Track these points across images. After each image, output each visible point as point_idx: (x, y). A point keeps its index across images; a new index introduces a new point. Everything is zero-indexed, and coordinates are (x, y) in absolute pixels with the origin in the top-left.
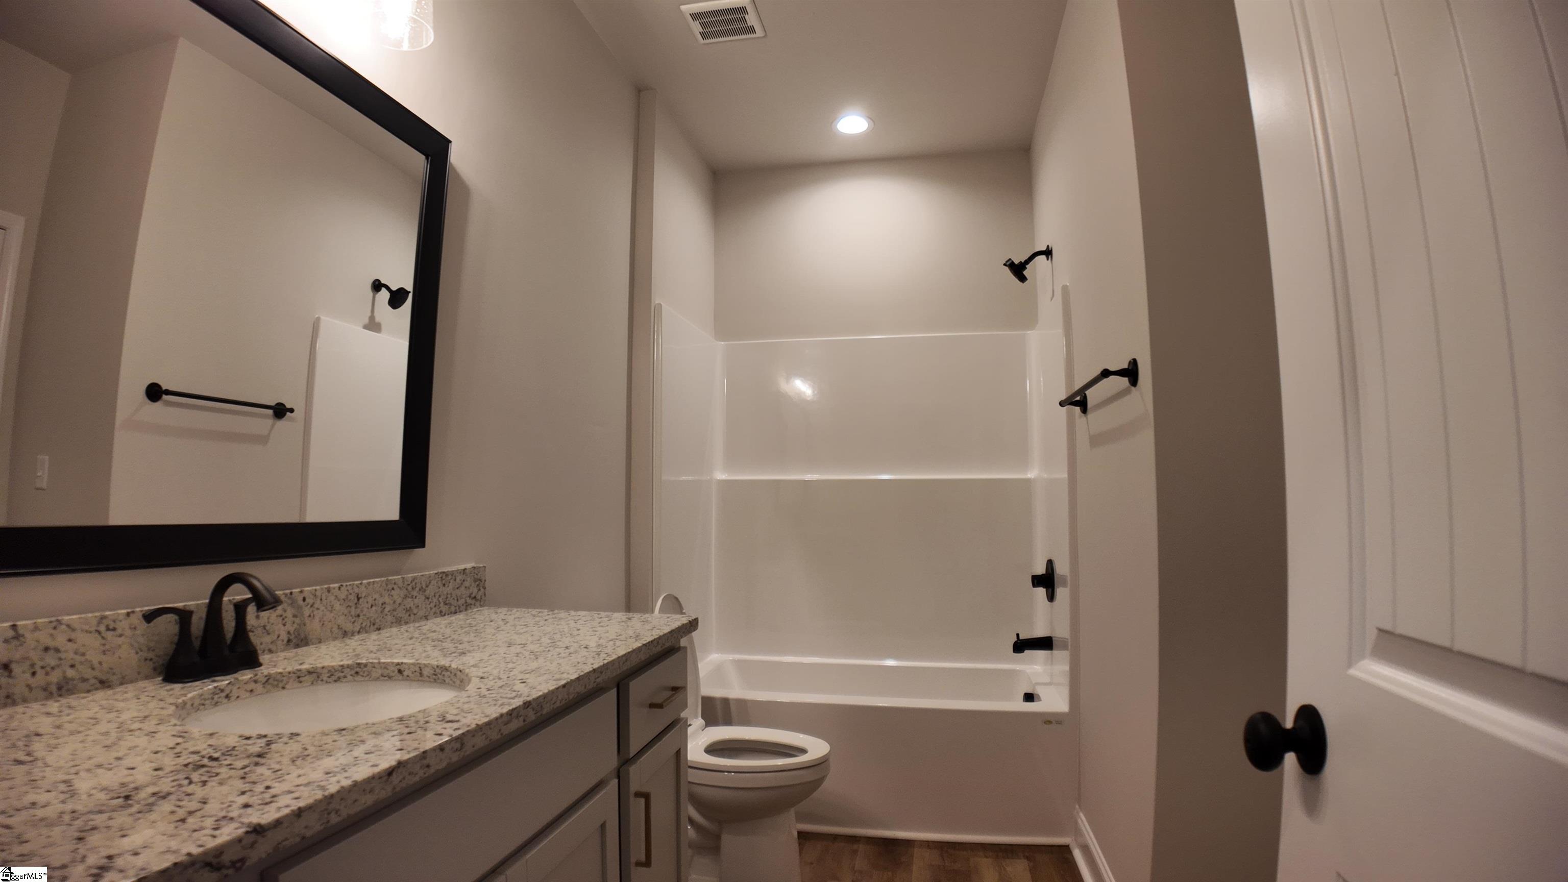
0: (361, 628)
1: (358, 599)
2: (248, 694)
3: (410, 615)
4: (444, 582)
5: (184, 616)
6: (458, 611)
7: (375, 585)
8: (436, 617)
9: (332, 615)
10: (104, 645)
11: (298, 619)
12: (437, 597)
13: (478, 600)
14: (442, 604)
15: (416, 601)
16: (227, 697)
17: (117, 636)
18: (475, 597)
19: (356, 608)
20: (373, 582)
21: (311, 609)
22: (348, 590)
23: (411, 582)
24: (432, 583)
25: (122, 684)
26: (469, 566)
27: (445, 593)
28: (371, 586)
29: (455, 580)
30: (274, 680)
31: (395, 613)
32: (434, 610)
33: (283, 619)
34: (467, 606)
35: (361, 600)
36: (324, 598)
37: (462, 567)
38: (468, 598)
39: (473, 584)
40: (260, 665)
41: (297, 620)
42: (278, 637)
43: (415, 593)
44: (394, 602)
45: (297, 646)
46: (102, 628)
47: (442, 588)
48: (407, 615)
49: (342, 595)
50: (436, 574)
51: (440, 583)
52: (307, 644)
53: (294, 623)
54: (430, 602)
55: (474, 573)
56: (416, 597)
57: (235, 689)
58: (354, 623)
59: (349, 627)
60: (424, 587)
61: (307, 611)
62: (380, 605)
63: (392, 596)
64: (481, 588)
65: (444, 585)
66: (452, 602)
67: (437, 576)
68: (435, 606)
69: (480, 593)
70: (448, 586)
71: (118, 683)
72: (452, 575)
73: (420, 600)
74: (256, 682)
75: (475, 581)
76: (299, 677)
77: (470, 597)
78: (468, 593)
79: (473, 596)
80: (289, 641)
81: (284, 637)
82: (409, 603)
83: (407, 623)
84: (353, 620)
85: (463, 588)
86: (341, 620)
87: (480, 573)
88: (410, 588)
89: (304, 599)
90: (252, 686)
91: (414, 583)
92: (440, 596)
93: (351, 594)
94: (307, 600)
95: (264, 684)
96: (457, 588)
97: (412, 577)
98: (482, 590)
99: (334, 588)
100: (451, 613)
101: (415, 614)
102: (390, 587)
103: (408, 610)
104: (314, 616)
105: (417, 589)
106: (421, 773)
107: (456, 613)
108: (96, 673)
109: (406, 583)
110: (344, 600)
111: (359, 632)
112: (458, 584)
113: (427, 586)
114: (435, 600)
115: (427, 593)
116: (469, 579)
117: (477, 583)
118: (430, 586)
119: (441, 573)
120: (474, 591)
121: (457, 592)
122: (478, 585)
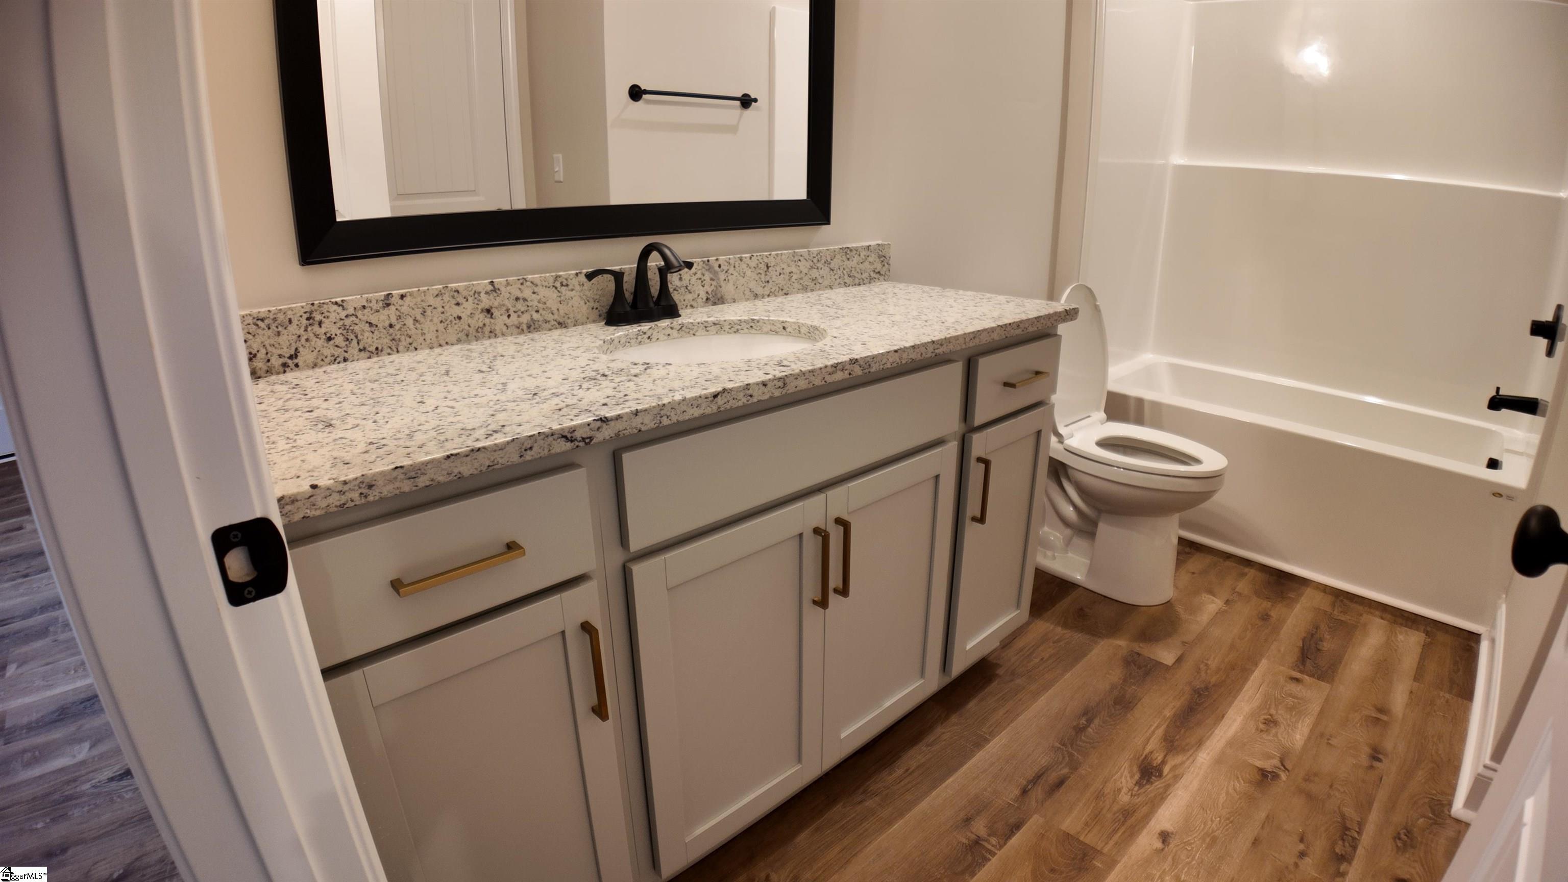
0: (771, 292)
1: (768, 267)
2: (666, 337)
3: (815, 284)
4: (848, 256)
5: (618, 276)
6: (861, 283)
7: (783, 256)
8: (840, 287)
9: (745, 279)
10: (560, 297)
11: (715, 281)
12: (842, 269)
13: (882, 275)
14: (846, 277)
15: (822, 272)
16: (649, 338)
17: (569, 290)
18: (879, 272)
19: (766, 275)
20: (781, 254)
21: (727, 274)
22: (758, 260)
23: (817, 255)
24: (837, 257)
25: (575, 325)
26: (873, 243)
27: (849, 267)
28: (780, 257)
29: (859, 255)
30: (686, 328)
31: (801, 281)
32: (838, 281)
33: (702, 282)
34: (871, 280)
35: (770, 268)
36: (737, 266)
37: (867, 244)
38: (872, 273)
39: (878, 260)
40: (680, 316)
41: (714, 283)
42: (698, 296)
43: (820, 265)
44: (801, 272)
45: (715, 304)
46: (558, 284)
47: (847, 262)
48: (813, 284)
49: (753, 263)
50: (841, 249)
51: (844, 257)
52: (723, 303)
53: (711, 285)
54: (835, 274)
55: (879, 250)
56: (821, 268)
57: (655, 333)
58: (764, 287)
59: (759, 291)
60: (829, 260)
61: (722, 276)
62: (788, 274)
63: (799, 266)
64: (886, 264)
65: (848, 259)
66: (856, 275)
67: (841, 251)
68: (840, 278)
69: (884, 269)
70: (852, 261)
71: (573, 324)
72: (857, 251)
73: (825, 271)
74: (672, 328)
75: (879, 257)
76: (706, 327)
77: (874, 271)
78: (872, 267)
79: (876, 271)
80: (707, 299)
81: (703, 296)
82: (814, 273)
83: (812, 290)
84: (763, 285)
85: (866, 264)
86: (752, 285)
87: (885, 250)
88: (815, 260)
89: (720, 266)
90: (669, 331)
91: (819, 256)
92: (844, 269)
93: (761, 263)
94: (722, 267)
95: (679, 330)
96: (862, 263)
97: (817, 251)
98: (887, 266)
99: (746, 258)
100: (855, 285)
101: (820, 283)
102: (796, 258)
103: (814, 280)
104: (728, 280)
105: (823, 262)
106: (744, 400)
107: (859, 285)
108: (556, 317)
109: (812, 256)
110: (755, 267)
111: (769, 296)
112: (862, 259)
113: (831, 260)
114: (839, 272)
115: (832, 266)
116: (873, 255)
117: (882, 259)
118: (835, 260)
119: (845, 248)
120: (878, 266)
121: (861, 266)
122: (882, 261)
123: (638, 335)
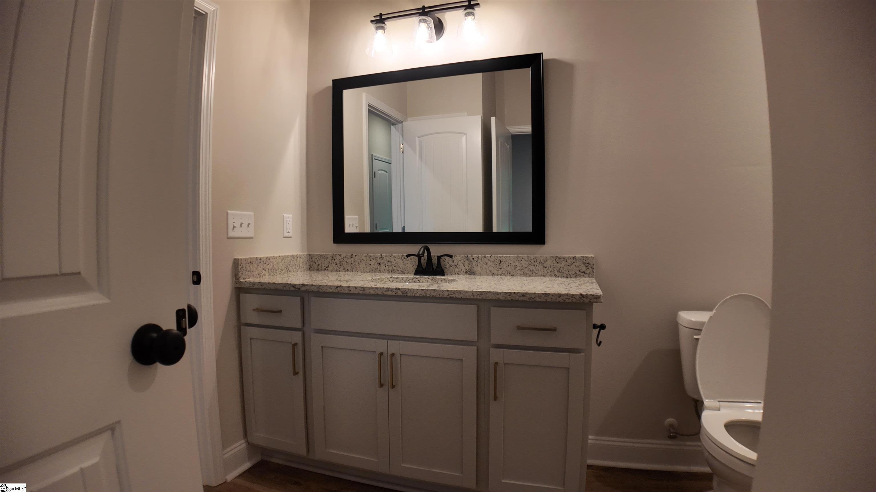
0: (502, 273)
1: (501, 262)
2: (426, 282)
3: (532, 273)
4: (557, 261)
6: (569, 276)
7: (511, 258)
8: (551, 277)
9: (487, 266)
10: (403, 263)
11: (470, 265)
12: (552, 267)
13: (587, 274)
14: (556, 272)
15: (537, 268)
16: (419, 281)
17: (407, 261)
18: (584, 272)
19: (500, 265)
20: (509, 256)
21: (477, 263)
22: (495, 258)
23: (534, 259)
24: (548, 261)
25: (408, 273)
26: (579, 256)
27: (559, 267)
28: (508, 258)
29: (567, 261)
30: (435, 279)
31: (523, 271)
32: (550, 273)
33: (464, 264)
34: (576, 275)
35: (502, 262)
36: (482, 259)
37: (573, 256)
38: (578, 272)
39: (582, 265)
41: (470, 266)
42: (462, 270)
43: (536, 264)
44: (522, 266)
45: (470, 274)
46: (403, 258)
47: (556, 264)
49: (493, 259)
50: (551, 257)
51: (554, 262)
52: (474, 275)
53: (468, 266)
54: (547, 270)
55: (584, 259)
56: (537, 266)
57: (421, 279)
58: (498, 271)
59: (495, 272)
60: (542, 262)
61: (474, 263)
62: (514, 266)
63: (521, 263)
64: (589, 268)
65: (558, 263)
66: (564, 272)
68: (551, 272)
69: (589, 271)
70: (561, 264)
71: (407, 273)
72: (564, 259)
73: (540, 267)
74: (429, 279)
75: (584, 264)
77: (579, 271)
78: (578, 269)
79: (582, 271)
80: (466, 272)
81: (464, 270)
82: (532, 268)
83: (530, 276)
84: (497, 270)
85: (573, 267)
86: (491, 269)
87: (588, 260)
88: (532, 261)
89: (473, 259)
90: (428, 280)
91: (535, 260)
92: (554, 267)
93: (497, 260)
94: (474, 259)
95: (431, 280)
96: (568, 266)
97: (534, 257)
98: (591, 269)
99: (488, 256)
100: (563, 277)
101: (536, 273)
102: (519, 259)
103: (532, 271)
104: (478, 265)
105: (538, 262)
107: (567, 277)
108: (401, 269)
109: (530, 259)
110: (493, 261)
111: (501, 275)
112: (569, 264)
113: (544, 262)
114: (550, 269)
115: (545, 265)
116: (578, 262)
117: (586, 265)
118: (546, 262)
119: (555, 257)
120: (584, 269)
121: (569, 268)
122: (587, 266)
123: (413, 278)
